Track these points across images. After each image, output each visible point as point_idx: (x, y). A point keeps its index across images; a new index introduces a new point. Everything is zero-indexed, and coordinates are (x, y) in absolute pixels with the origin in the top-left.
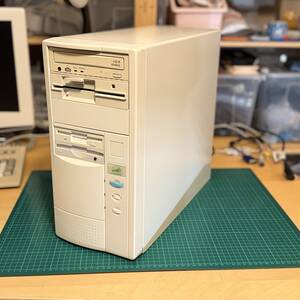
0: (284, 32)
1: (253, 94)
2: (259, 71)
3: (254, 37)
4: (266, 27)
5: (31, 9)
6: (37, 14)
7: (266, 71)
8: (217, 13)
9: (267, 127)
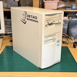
0: (75, 7)
1: (67, 24)
2: (68, 18)
3: (67, 9)
4: (70, 6)
5: (4, 1)
6: (6, 2)
7: (70, 18)
8: (56, 2)
9: (72, 34)
